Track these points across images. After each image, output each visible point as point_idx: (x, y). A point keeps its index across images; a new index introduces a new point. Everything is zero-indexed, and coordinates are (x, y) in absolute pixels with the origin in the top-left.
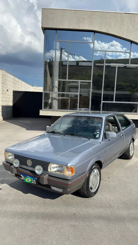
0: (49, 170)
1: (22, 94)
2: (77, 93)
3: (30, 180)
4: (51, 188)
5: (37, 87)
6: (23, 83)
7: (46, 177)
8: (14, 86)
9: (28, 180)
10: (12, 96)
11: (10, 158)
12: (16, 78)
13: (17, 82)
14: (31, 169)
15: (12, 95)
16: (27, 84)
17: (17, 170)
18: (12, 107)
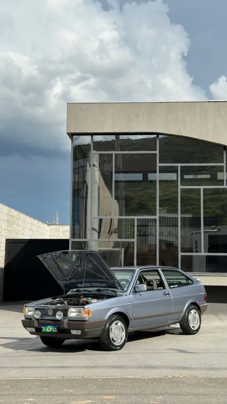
0: (69, 316)
1: (23, 245)
2: (132, 240)
3: (51, 329)
4: (71, 333)
5: (61, 227)
6: (28, 219)
7: (66, 321)
8: (9, 229)
9: (49, 330)
10: (4, 252)
11: (30, 313)
12: (13, 210)
13: (14, 219)
14: (52, 318)
15: (4, 249)
16: (36, 222)
17: (38, 323)
18: (3, 271)
